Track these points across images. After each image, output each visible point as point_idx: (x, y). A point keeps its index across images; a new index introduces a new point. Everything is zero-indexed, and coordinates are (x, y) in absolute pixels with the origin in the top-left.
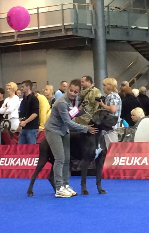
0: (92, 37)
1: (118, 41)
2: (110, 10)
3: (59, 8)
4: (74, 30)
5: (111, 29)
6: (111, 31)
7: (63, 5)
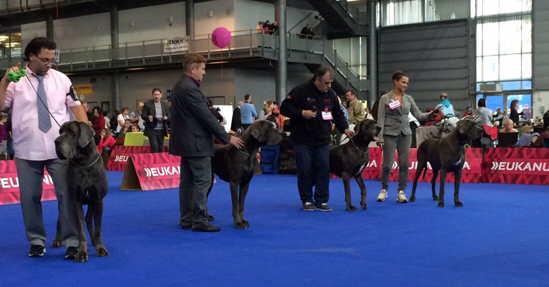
0: (276, 59)
1: (298, 63)
2: (291, 36)
3: (248, 33)
4: (260, 53)
5: (291, 52)
6: (293, 54)
7: (251, 30)
